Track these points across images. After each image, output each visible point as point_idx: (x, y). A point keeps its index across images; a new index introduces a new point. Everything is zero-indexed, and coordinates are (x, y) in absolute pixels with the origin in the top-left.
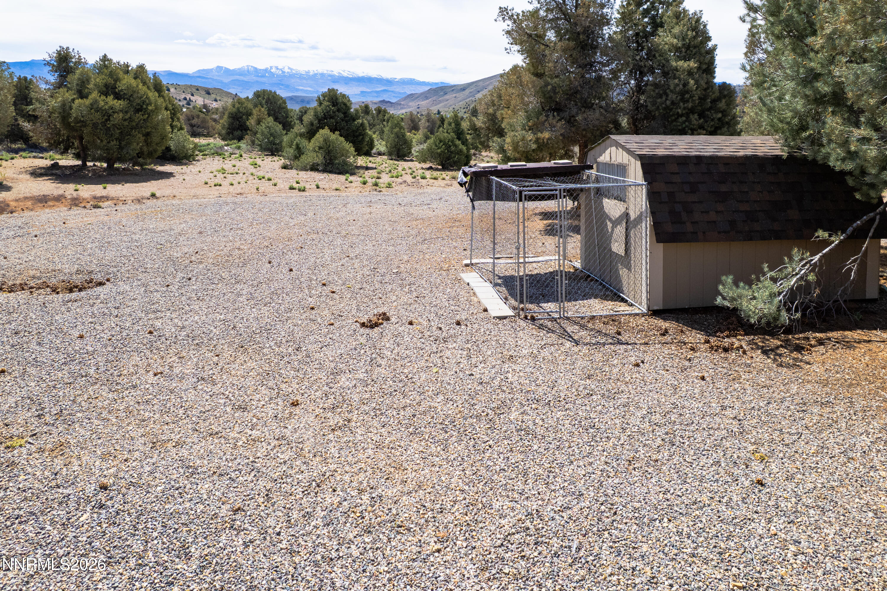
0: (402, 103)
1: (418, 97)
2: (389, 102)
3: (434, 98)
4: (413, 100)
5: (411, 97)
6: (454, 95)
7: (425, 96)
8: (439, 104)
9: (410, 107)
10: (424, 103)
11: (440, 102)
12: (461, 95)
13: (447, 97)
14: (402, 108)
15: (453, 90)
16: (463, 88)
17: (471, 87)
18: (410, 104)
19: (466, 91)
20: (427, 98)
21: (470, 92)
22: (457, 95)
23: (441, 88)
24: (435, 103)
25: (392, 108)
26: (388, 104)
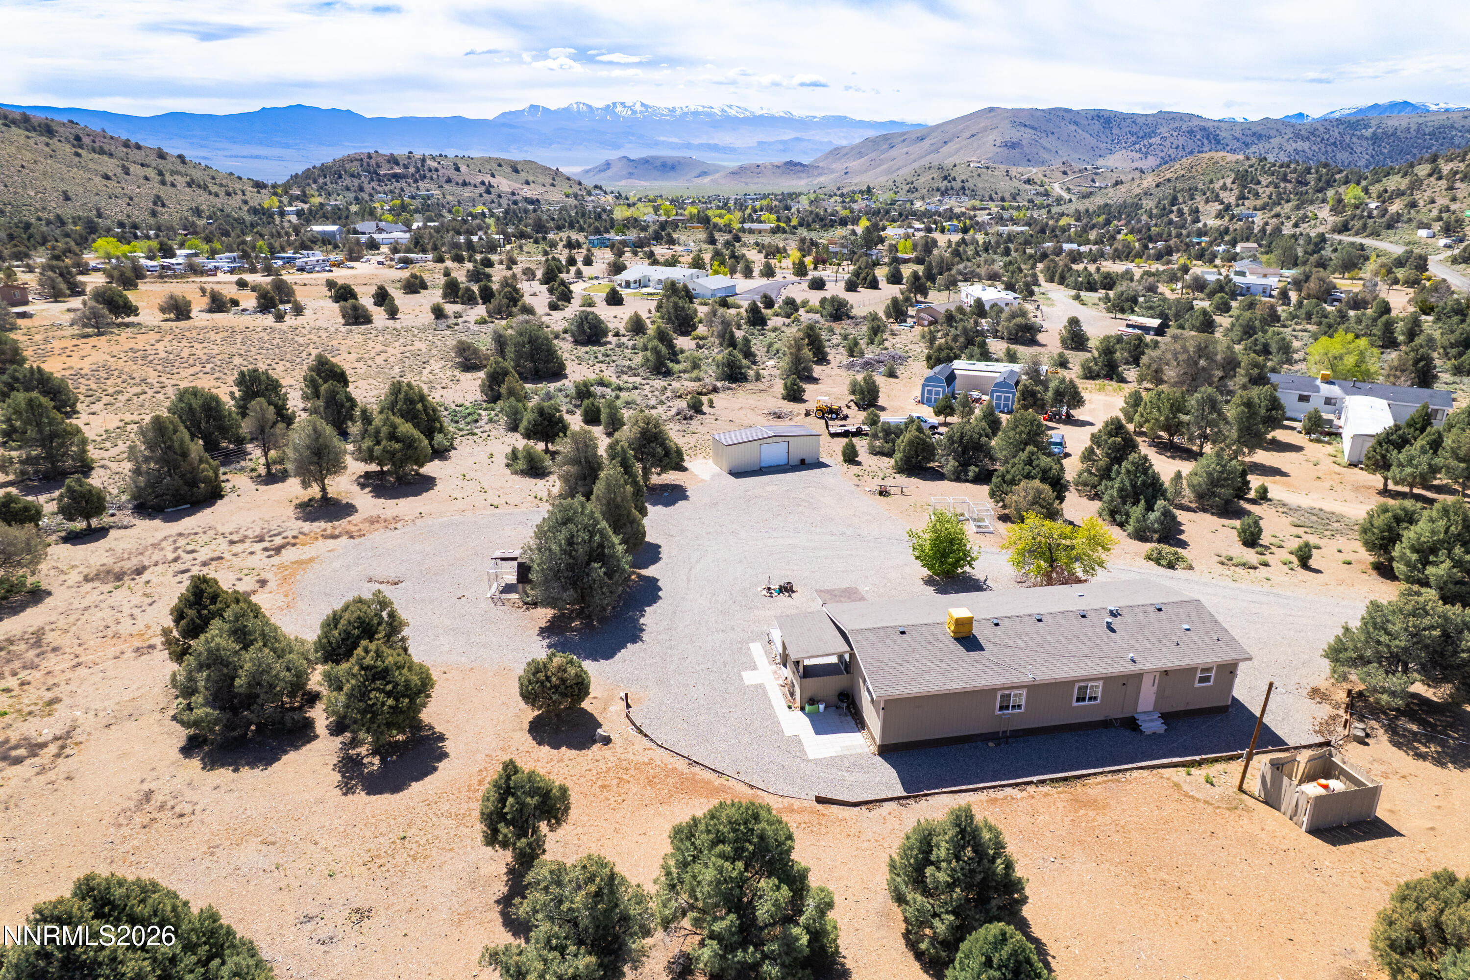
0: (821, 164)
1: (847, 154)
2: (801, 163)
3: (873, 155)
4: (839, 159)
5: (837, 153)
6: (905, 150)
7: (858, 151)
8: (880, 165)
9: (832, 172)
10: (855, 164)
11: (882, 162)
12: (919, 149)
13: (893, 153)
14: (820, 175)
15: (904, 141)
17: (934, 134)
18: (834, 166)
19: (926, 141)
20: (861, 155)
21: (932, 145)
22: (910, 149)
23: (885, 138)
24: (873, 164)
25: (804, 175)
26: (798, 167)
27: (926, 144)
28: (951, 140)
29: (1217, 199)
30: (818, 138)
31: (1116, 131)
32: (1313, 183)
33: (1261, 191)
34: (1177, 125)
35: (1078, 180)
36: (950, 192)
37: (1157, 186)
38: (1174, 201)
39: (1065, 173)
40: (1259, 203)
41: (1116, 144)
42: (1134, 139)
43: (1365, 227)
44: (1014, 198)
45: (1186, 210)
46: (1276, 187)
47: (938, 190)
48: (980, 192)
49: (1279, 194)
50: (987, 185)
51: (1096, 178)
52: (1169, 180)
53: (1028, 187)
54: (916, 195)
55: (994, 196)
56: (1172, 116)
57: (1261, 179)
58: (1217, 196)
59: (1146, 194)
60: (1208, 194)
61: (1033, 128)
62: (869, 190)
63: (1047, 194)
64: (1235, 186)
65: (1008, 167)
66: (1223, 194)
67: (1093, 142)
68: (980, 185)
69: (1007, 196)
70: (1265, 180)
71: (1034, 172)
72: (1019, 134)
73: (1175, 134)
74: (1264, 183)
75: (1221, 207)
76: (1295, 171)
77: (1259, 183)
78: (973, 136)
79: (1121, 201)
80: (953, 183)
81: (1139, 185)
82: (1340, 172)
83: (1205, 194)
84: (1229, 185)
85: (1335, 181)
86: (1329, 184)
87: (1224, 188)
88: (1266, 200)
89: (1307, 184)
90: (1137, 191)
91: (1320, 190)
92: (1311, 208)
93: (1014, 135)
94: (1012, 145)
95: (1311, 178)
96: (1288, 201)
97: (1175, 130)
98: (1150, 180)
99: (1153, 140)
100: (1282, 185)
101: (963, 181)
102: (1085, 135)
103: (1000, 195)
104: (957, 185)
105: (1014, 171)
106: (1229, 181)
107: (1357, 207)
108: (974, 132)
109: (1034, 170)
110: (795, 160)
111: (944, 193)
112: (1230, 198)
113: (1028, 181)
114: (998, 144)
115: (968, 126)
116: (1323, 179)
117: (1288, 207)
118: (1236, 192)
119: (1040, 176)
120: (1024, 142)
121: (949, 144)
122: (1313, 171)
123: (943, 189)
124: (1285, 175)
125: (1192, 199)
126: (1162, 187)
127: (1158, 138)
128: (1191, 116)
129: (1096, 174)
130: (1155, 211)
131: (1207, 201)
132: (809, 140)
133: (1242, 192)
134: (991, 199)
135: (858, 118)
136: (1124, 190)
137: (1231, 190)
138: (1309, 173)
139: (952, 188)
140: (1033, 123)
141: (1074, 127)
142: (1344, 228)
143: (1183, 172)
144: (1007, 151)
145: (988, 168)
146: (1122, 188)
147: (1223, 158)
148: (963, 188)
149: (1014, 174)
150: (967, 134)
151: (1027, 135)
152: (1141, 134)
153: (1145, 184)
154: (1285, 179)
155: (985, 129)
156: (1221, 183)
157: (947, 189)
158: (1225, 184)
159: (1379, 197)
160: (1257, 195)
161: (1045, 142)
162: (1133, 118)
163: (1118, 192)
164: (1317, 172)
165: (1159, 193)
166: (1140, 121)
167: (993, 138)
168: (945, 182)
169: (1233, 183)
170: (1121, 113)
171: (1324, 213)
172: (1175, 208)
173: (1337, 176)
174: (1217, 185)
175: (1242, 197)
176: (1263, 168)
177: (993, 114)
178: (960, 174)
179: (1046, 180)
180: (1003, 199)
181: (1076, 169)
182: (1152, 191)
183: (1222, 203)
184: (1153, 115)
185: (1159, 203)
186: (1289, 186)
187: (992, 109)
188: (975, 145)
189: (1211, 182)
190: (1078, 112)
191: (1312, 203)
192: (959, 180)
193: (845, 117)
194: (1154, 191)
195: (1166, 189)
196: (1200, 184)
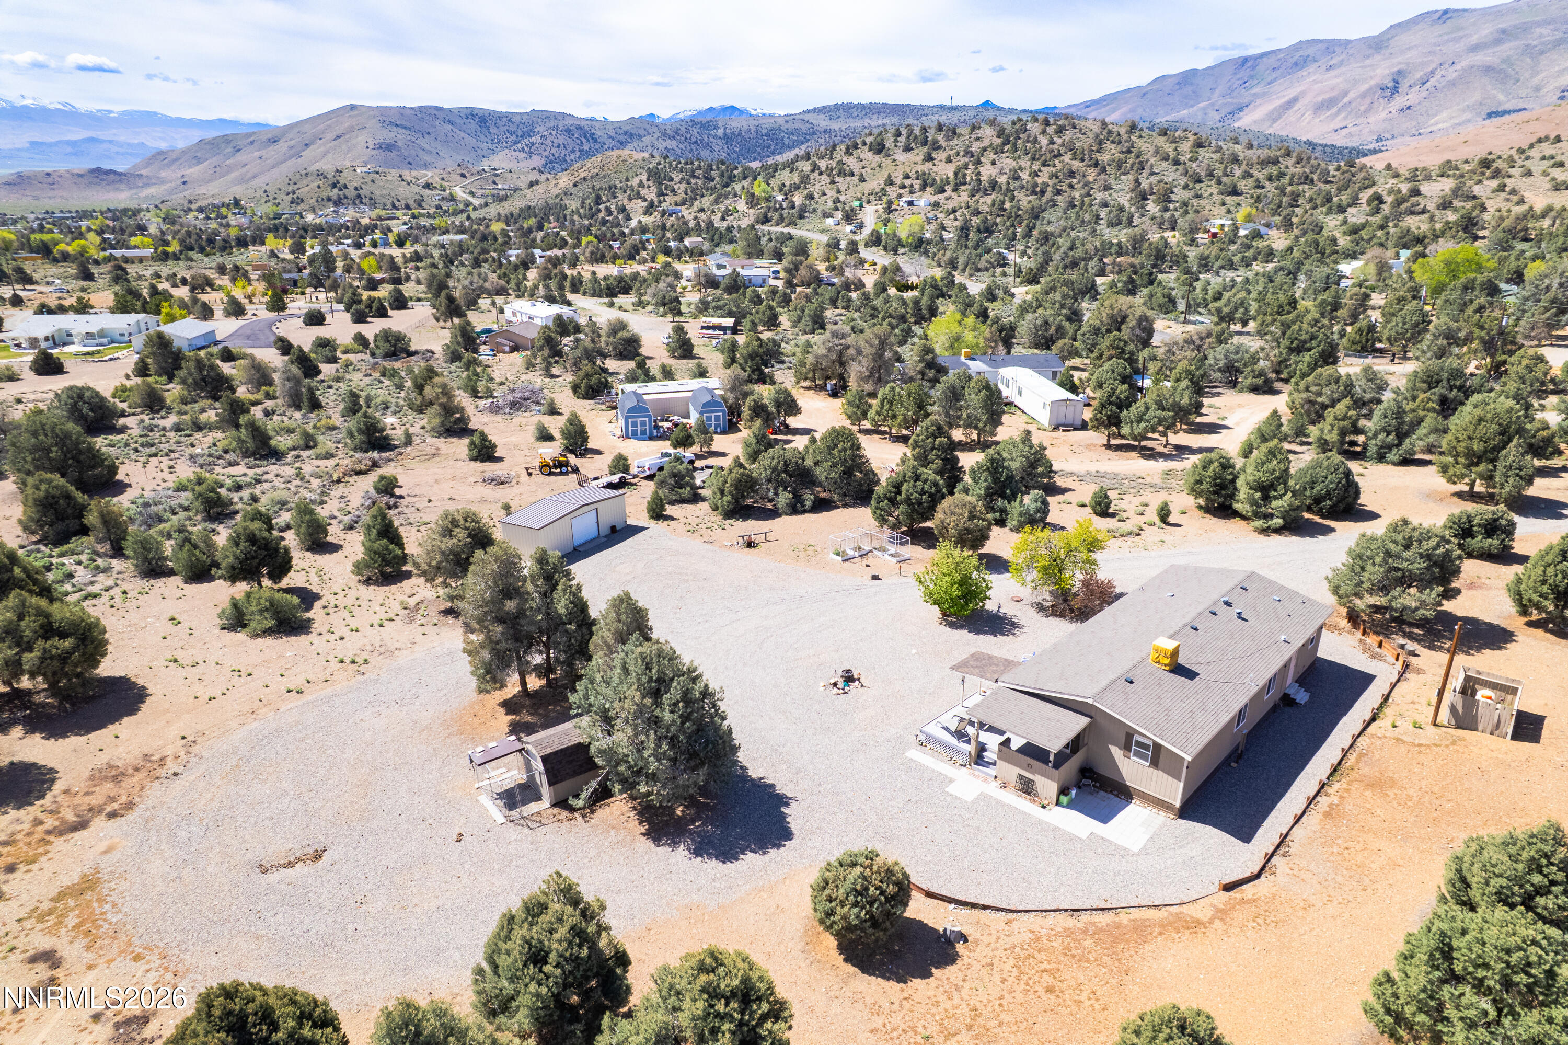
0: (144, 172)
1: (176, 160)
2: (115, 172)
3: (215, 160)
4: (169, 166)
5: (160, 157)
6: (257, 154)
8: (228, 173)
9: (163, 181)
10: (193, 172)
11: (230, 169)
12: (273, 153)
13: (241, 157)
15: (252, 143)
16: (274, 137)
17: (290, 136)
18: (163, 174)
19: (281, 143)
20: (198, 160)
21: (291, 147)
22: (264, 153)
23: (227, 139)
24: (217, 172)
25: (123, 186)
26: (112, 176)
27: (282, 146)
28: (312, 142)
29: (639, 196)
30: (122, 138)
31: (493, 130)
33: (676, 187)
34: (552, 124)
35: (478, 183)
36: (345, 201)
37: (575, 185)
38: (598, 201)
39: (463, 175)
40: (678, 198)
41: (497, 143)
42: (513, 138)
43: (782, 219)
44: (420, 205)
45: (613, 208)
46: (688, 183)
47: (329, 199)
48: (379, 200)
49: (693, 190)
50: (384, 192)
51: (497, 179)
52: (585, 179)
53: (428, 192)
54: (302, 206)
55: (397, 204)
56: (545, 115)
58: (638, 193)
59: (566, 194)
60: (628, 192)
61: (405, 128)
62: (237, 203)
63: (452, 198)
64: (651, 183)
65: (398, 172)
66: (643, 192)
67: (473, 142)
68: (378, 192)
69: (411, 203)
70: (677, 177)
71: (429, 175)
72: (393, 135)
73: (554, 133)
74: (677, 179)
75: (645, 204)
76: (699, 168)
77: (672, 180)
78: (338, 137)
79: (542, 202)
80: (346, 191)
81: (556, 186)
82: (736, 168)
83: (625, 192)
84: (646, 183)
85: (736, 176)
86: (731, 179)
87: (641, 185)
88: (683, 195)
89: (713, 180)
90: (556, 191)
91: (727, 186)
92: (727, 202)
93: (388, 135)
94: (388, 147)
95: (715, 174)
96: (702, 196)
97: (553, 128)
98: (565, 179)
99: (533, 139)
100: (693, 181)
101: (356, 189)
102: (462, 134)
103: (403, 202)
104: (351, 193)
105: (408, 175)
106: (644, 178)
107: (767, 200)
108: (339, 132)
109: (430, 174)
110: (106, 166)
111: (338, 203)
112: (651, 194)
113: (428, 186)
114: (371, 147)
115: (329, 126)
116: (726, 174)
117: (706, 202)
118: (654, 189)
119: (438, 180)
120: (400, 144)
121: (312, 147)
122: (714, 167)
123: (335, 198)
124: (693, 172)
125: (615, 197)
126: (580, 186)
127: (538, 137)
128: (564, 115)
129: (496, 175)
130: (581, 211)
131: (630, 199)
132: (110, 142)
133: (660, 189)
134: (395, 207)
135: (174, 114)
136: (541, 191)
137: (648, 187)
138: (712, 169)
139: (346, 197)
140: (404, 123)
141: (450, 127)
142: (765, 220)
143: (596, 171)
144: (383, 154)
145: (377, 173)
146: (539, 189)
147: (630, 156)
148: (359, 196)
149: (409, 179)
150: (332, 135)
151: (401, 137)
152: (520, 133)
153: (562, 184)
155: (351, 129)
157: (340, 199)
158: (641, 182)
159: (781, 191)
160: (673, 191)
161: (424, 142)
162: (507, 117)
163: (535, 193)
164: (718, 169)
165: (579, 192)
166: (516, 119)
167: (362, 139)
168: (336, 191)
169: (648, 180)
170: (495, 112)
171: (742, 205)
172: (602, 207)
173: (736, 172)
174: (635, 182)
175: (661, 194)
176: (671, 165)
177: (352, 113)
178: (351, 180)
179: (445, 184)
180: (408, 207)
181: (474, 171)
183: (645, 200)
184: (528, 114)
186: (700, 182)
187: (353, 107)
188: (344, 147)
189: (627, 180)
190: (450, 110)
191: (726, 197)
192: (351, 188)
193: (155, 114)
194: (573, 190)
195: (585, 188)
196: (617, 182)
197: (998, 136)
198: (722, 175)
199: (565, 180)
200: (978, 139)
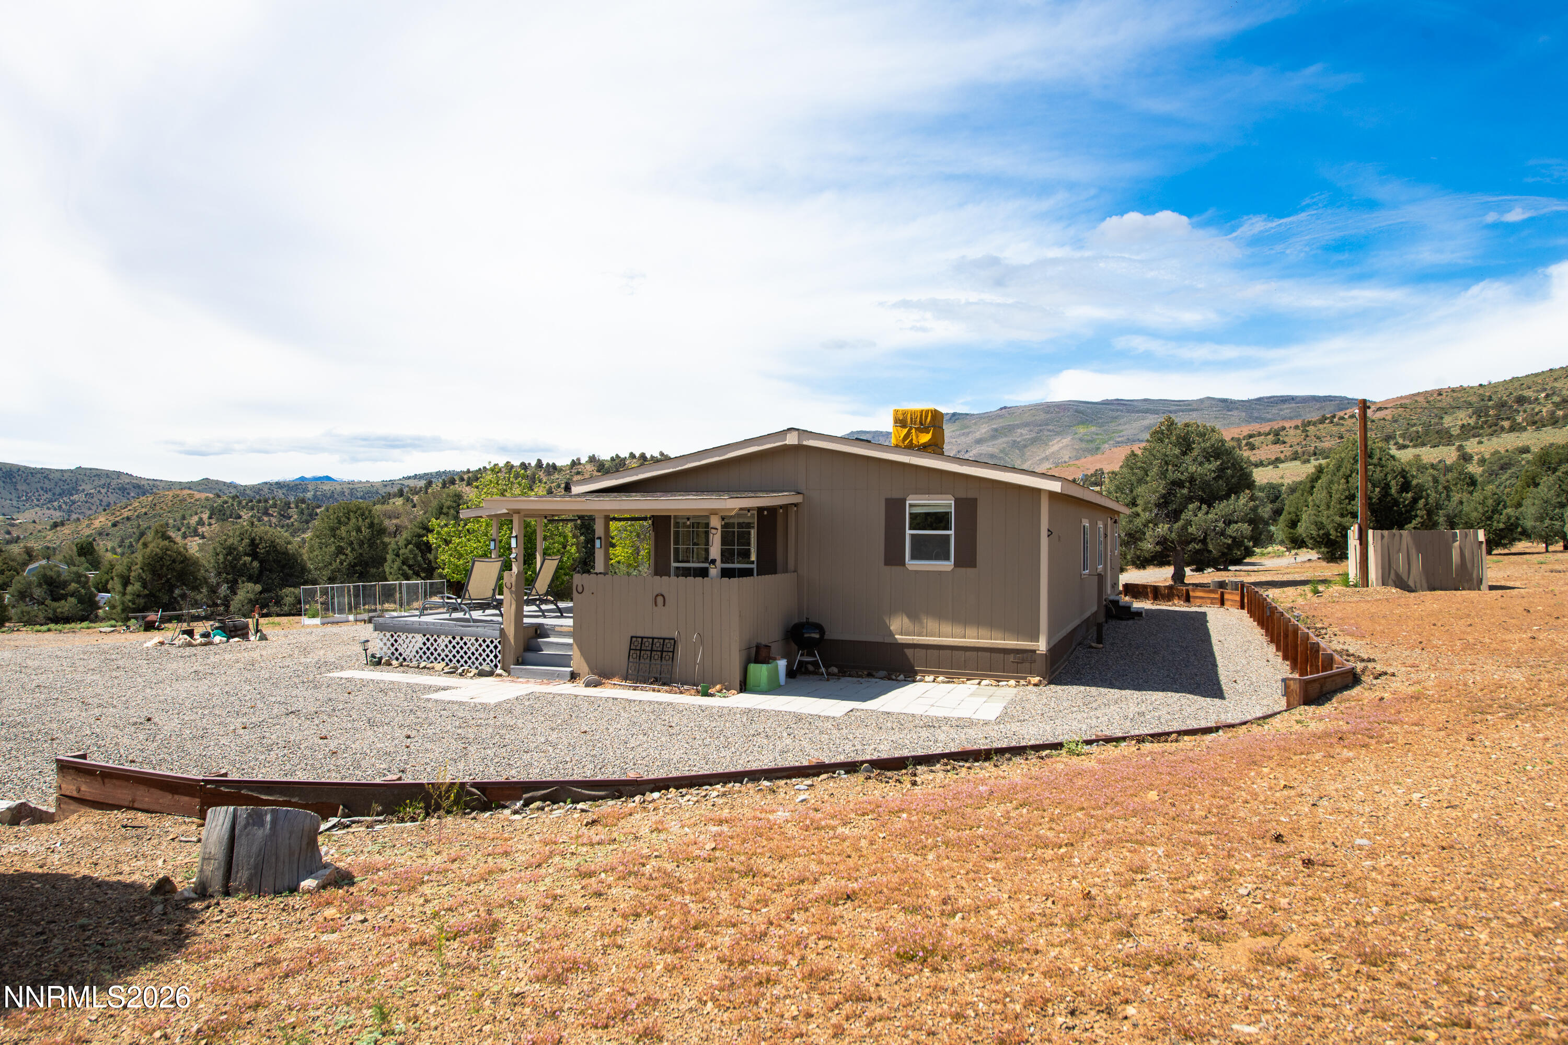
29: (196, 533)
32: (296, 517)
37: (114, 525)
41: (24, 501)
42: (49, 496)
52: (128, 519)
56: (95, 472)
57: (242, 513)
58: (196, 530)
59: (100, 534)
60: (183, 530)
64: (213, 521)
66: (201, 530)
74: (245, 517)
76: (275, 506)
77: (240, 517)
82: (319, 507)
83: (179, 530)
84: (206, 521)
85: (317, 514)
87: (201, 522)
89: (290, 518)
91: (307, 522)
95: (293, 512)
99: (75, 495)
100: (266, 519)
106: (205, 516)
116: (306, 512)
118: (216, 526)
122: (292, 506)
124: (266, 509)
126: (120, 526)
127: (82, 493)
131: (184, 536)
133: (224, 526)
137: (210, 524)
138: (289, 508)
143: (144, 510)
146: (65, 530)
147: (189, 496)
152: (58, 489)
153: (97, 524)
154: (266, 513)
156: (196, 518)
158: (201, 519)
164: (297, 507)
165: (118, 532)
166: (54, 475)
169: (210, 518)
173: (318, 511)
174: (193, 521)
176: (240, 503)
182: (110, 531)
183: (203, 537)
184: (69, 470)
185: (122, 541)
186: (274, 520)
189: (184, 518)
194: (112, 531)
195: (129, 528)
196: (171, 521)
197: (599, 471)
198: (302, 512)
199: (101, 521)
200: (578, 473)
